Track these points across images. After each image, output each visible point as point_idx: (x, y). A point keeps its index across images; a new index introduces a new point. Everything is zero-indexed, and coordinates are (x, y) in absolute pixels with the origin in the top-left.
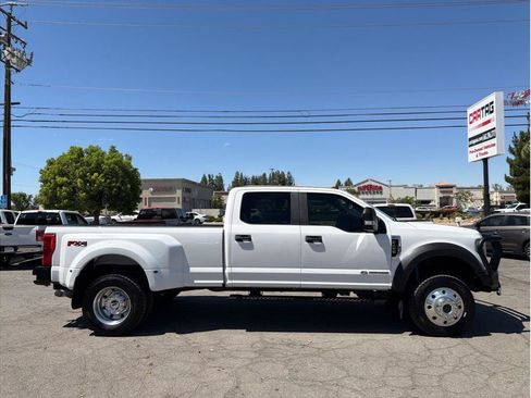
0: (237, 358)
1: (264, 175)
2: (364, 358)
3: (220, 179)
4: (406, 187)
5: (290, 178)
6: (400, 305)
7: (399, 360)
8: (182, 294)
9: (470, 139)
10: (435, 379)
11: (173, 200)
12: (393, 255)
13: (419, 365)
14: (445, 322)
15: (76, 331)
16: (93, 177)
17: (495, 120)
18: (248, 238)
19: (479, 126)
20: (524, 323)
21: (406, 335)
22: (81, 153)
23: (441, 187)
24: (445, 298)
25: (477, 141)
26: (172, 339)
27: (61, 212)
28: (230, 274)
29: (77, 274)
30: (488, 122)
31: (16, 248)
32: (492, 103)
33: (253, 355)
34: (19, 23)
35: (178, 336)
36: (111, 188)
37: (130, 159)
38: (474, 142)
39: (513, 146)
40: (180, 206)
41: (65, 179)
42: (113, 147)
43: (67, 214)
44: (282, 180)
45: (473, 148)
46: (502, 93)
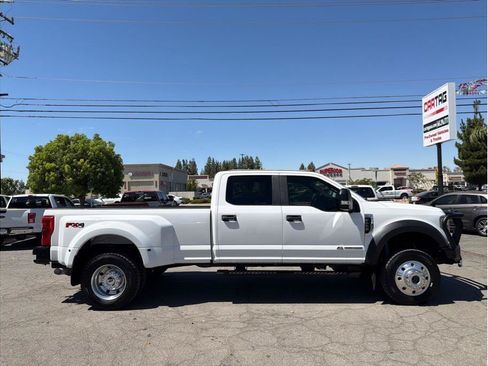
0: (227, 328)
1: (235, 160)
2: (344, 326)
3: (194, 164)
4: (363, 169)
5: (258, 162)
6: (373, 277)
7: (376, 327)
8: (169, 270)
9: (425, 126)
10: (410, 343)
11: (151, 183)
12: (367, 232)
13: (393, 331)
14: (414, 292)
15: (75, 306)
16: (79, 163)
17: (448, 108)
18: (233, 217)
19: (433, 114)
20: (483, 292)
21: (379, 304)
22: (68, 141)
23: (395, 170)
24: (414, 270)
25: (431, 127)
26: (165, 311)
27: (50, 196)
28: (218, 251)
29: (75, 253)
30: (442, 110)
31: (9, 230)
32: (445, 93)
33: (242, 325)
34: (6, 19)
35: (170, 309)
36: (96, 173)
37: (113, 146)
38: (428, 128)
39: (461, 132)
40: (157, 190)
41: (53, 165)
42: (97, 135)
43: (55, 198)
44: (251, 164)
45: (427, 134)
46: (454, 84)
